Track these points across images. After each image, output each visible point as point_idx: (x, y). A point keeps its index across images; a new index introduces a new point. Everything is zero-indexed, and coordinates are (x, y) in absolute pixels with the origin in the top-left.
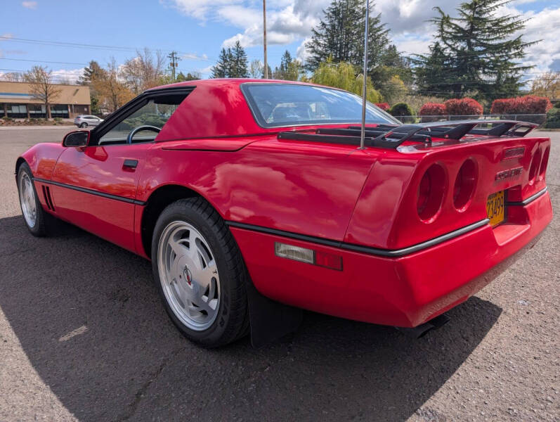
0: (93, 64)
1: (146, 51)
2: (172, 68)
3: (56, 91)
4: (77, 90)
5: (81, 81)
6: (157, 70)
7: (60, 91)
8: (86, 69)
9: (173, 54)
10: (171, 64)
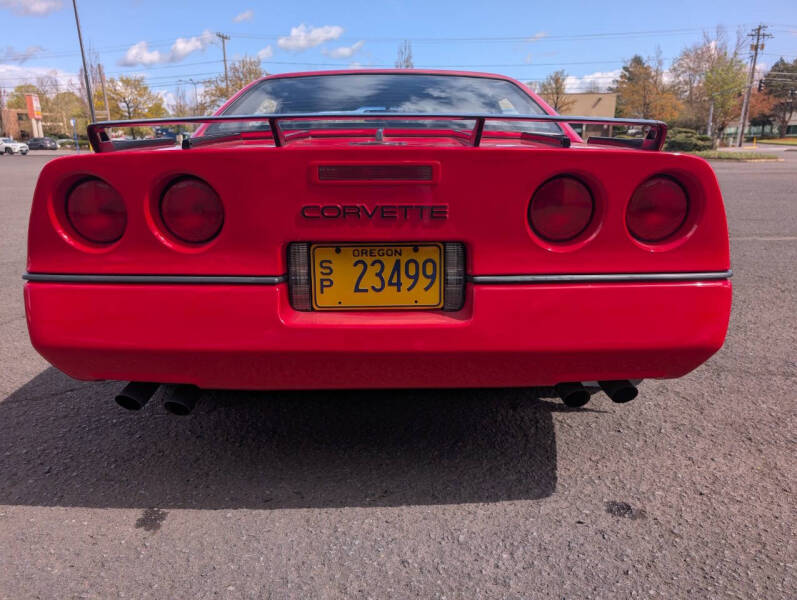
0: (637, 61)
1: (720, 30)
2: (753, 52)
3: (568, 103)
4: (600, 99)
5: (615, 86)
6: (732, 59)
7: (573, 102)
8: (625, 69)
9: (759, 29)
10: (752, 46)
